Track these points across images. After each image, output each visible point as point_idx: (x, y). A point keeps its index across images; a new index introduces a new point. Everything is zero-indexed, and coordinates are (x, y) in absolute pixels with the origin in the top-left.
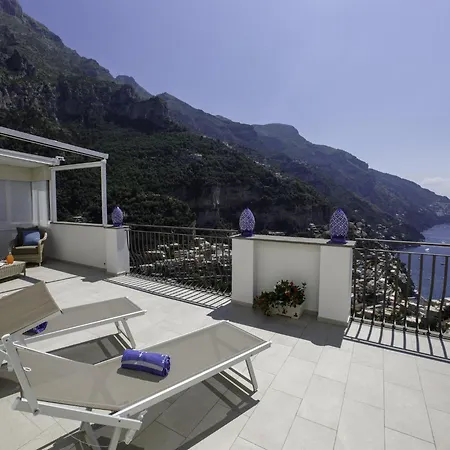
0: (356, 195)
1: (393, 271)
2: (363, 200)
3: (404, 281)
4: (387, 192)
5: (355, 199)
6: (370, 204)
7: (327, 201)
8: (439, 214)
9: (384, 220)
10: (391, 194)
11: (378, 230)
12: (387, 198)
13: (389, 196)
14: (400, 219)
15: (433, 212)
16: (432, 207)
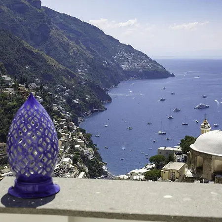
0: (26, 45)
1: (77, 146)
2: (36, 51)
3: (91, 157)
4: (66, 39)
5: (25, 49)
6: (46, 56)
8: (124, 67)
9: (64, 78)
10: (71, 43)
11: (57, 92)
12: (66, 48)
13: (68, 45)
14: (83, 75)
15: (118, 65)
16: (116, 59)
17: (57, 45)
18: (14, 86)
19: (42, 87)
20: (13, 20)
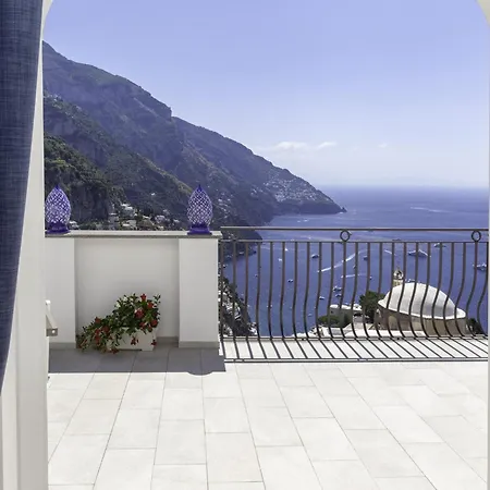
0: (152, 164)
4: (202, 159)
5: (150, 171)
7: (99, 174)
8: (280, 197)
10: (210, 164)
12: (203, 170)
13: (206, 167)
14: (225, 207)
15: (271, 194)
16: (269, 187)
17: (191, 167)
18: (136, 218)
19: (172, 221)
20: (135, 134)
